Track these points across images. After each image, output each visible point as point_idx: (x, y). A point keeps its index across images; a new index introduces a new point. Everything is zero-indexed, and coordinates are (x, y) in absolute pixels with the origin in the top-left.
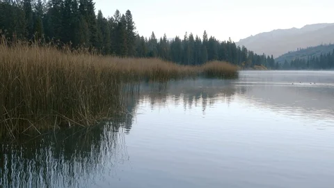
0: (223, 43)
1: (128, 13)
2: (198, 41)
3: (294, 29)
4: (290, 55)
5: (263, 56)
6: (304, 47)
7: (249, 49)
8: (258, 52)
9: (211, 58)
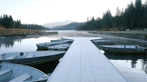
0: (39, 25)
1: (20, 20)
2: (34, 25)
3: (55, 22)
4: (54, 27)
5: (48, 28)
6: (57, 26)
7: (45, 27)
8: (47, 27)
9: (37, 29)
